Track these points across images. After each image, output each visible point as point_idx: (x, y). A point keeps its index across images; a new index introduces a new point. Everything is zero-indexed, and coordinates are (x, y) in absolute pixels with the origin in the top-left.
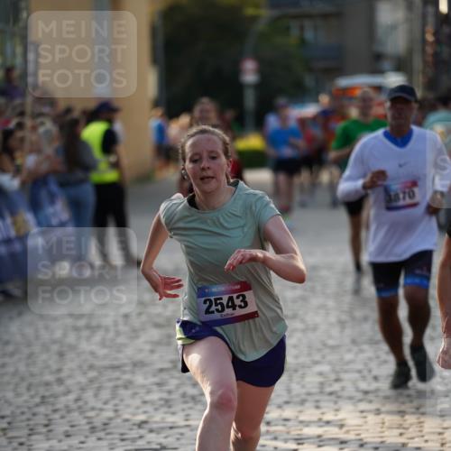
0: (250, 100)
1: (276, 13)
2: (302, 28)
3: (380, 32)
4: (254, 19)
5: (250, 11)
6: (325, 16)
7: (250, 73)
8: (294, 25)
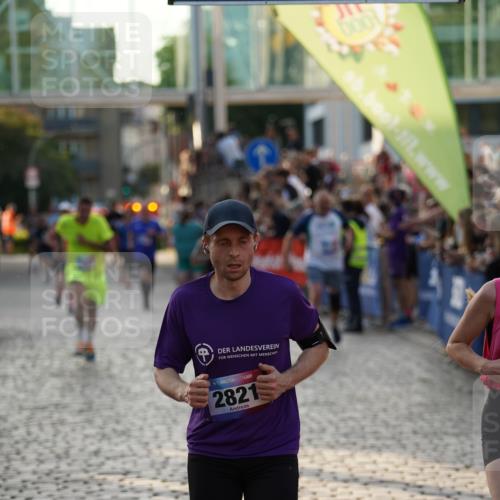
0: (33, 199)
1: (51, 134)
2: (68, 146)
3: (126, 152)
4: (34, 138)
5: (30, 132)
6: (87, 138)
7: (32, 179)
8: (62, 145)
